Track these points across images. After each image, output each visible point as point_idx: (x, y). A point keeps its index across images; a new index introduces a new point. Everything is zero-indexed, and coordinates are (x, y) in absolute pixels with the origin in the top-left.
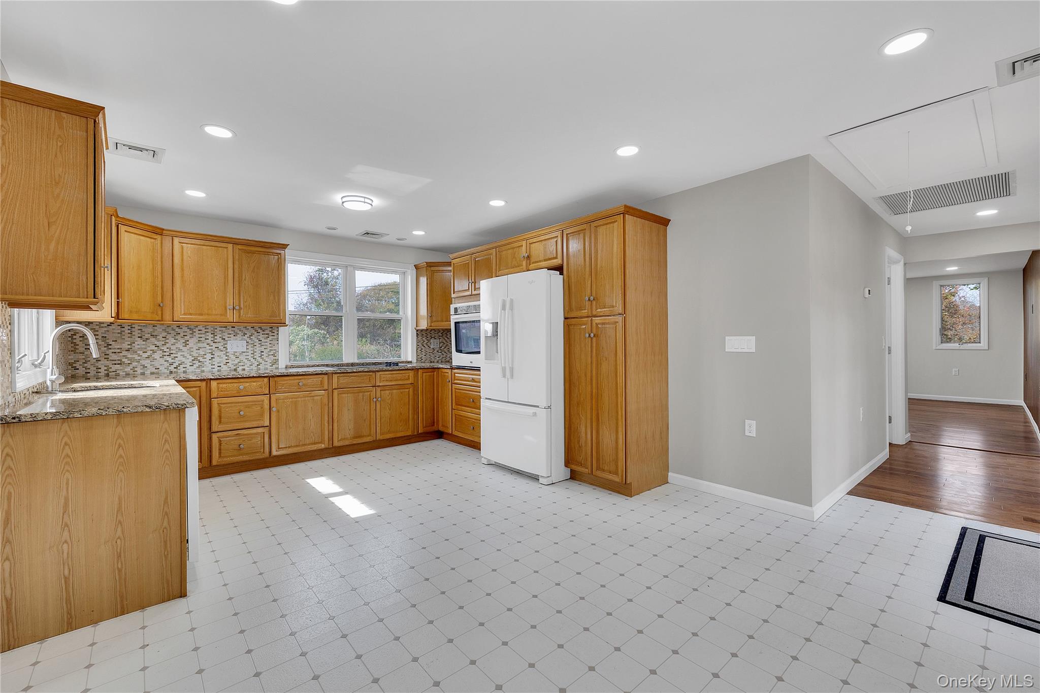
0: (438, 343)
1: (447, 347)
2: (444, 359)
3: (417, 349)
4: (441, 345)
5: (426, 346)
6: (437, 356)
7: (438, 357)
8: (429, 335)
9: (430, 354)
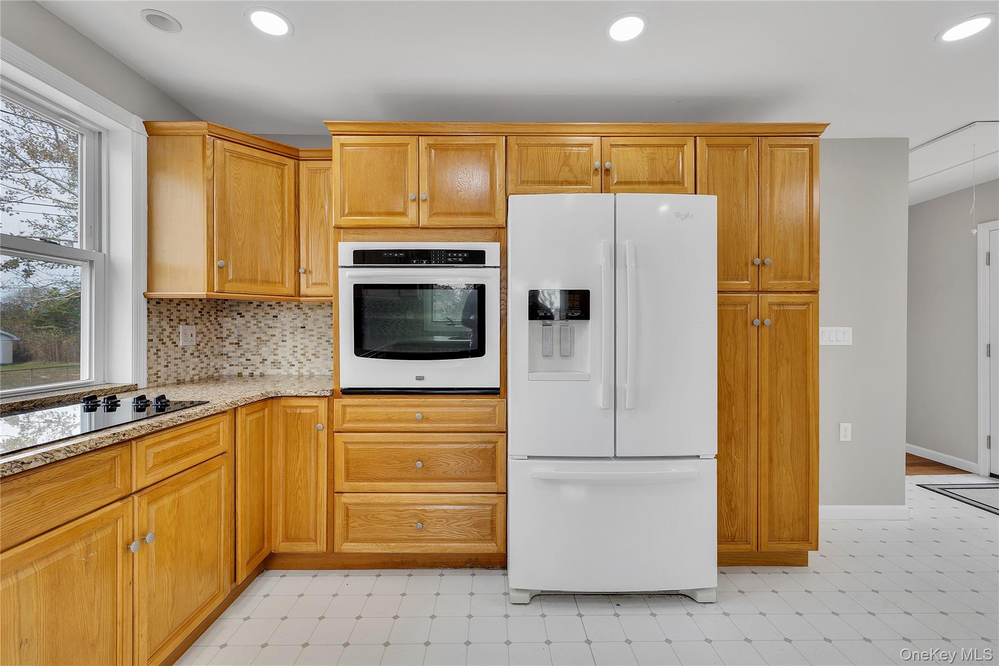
0: (194, 336)
1: (210, 344)
2: (204, 371)
3: (148, 351)
4: (199, 339)
5: (169, 343)
6: (192, 366)
7: (194, 369)
8: (176, 314)
9: (177, 362)
